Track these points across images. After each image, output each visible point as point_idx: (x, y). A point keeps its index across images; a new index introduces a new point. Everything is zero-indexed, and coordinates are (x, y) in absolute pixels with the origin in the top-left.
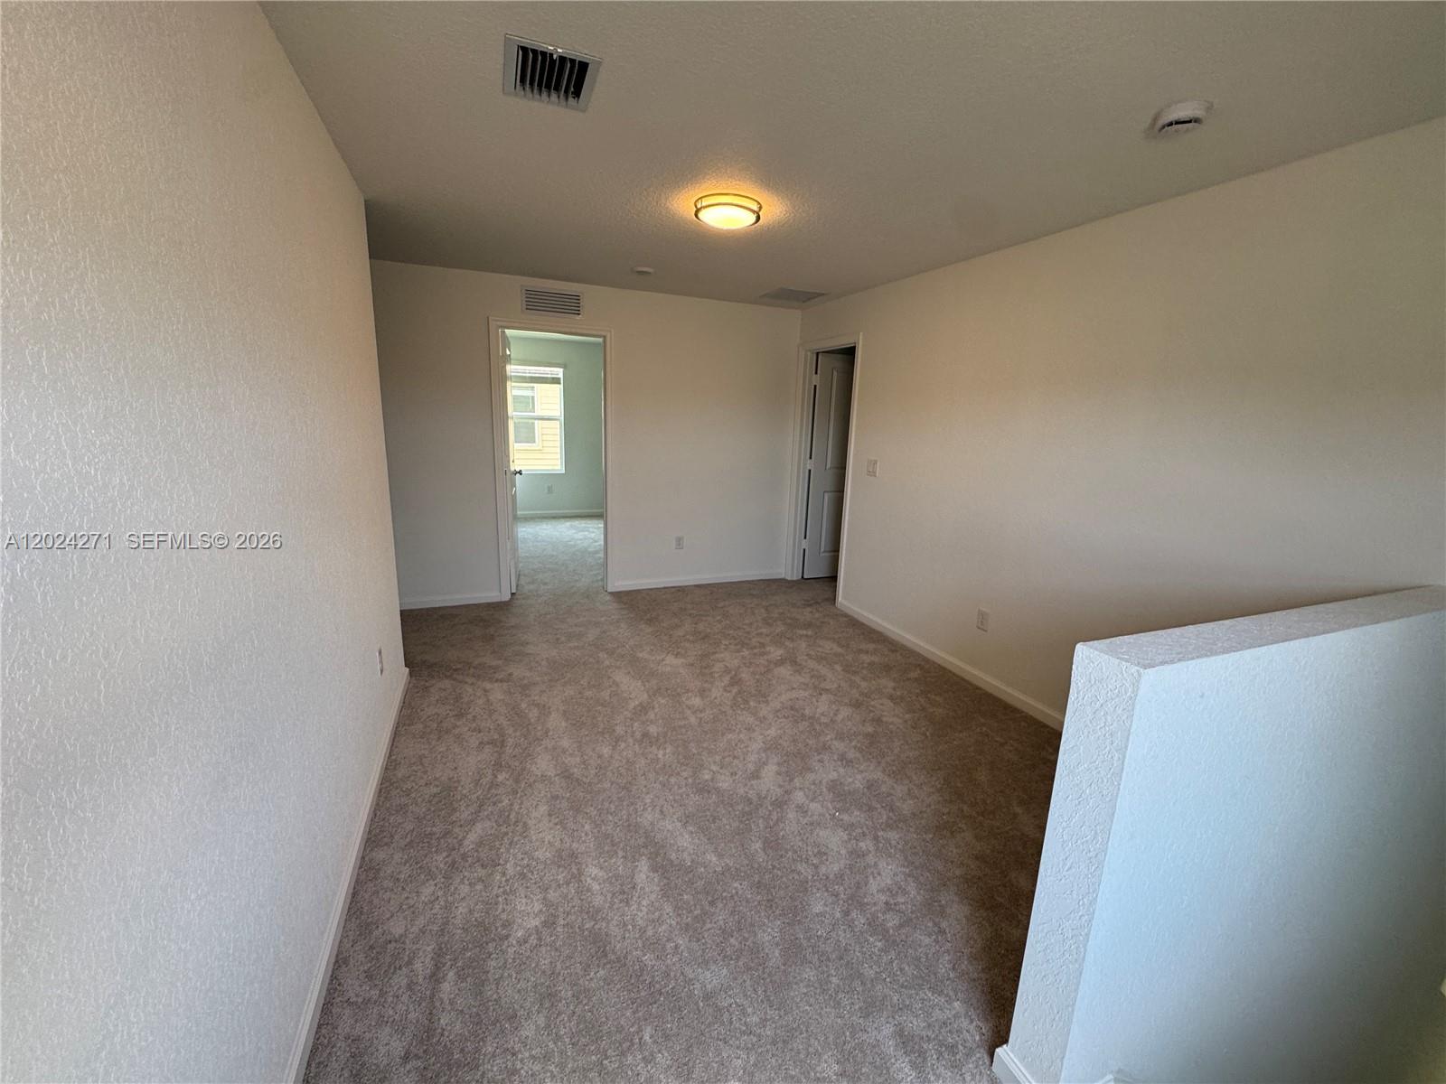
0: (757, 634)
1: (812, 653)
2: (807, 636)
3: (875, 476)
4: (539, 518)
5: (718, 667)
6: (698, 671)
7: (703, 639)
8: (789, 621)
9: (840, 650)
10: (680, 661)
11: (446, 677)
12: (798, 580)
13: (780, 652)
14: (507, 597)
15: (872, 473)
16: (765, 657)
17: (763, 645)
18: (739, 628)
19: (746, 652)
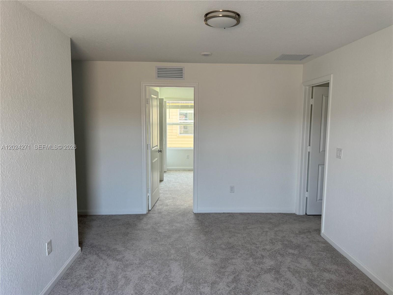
0: (263, 249)
1: (292, 267)
2: (293, 254)
3: (341, 159)
4: (182, 170)
5: (230, 269)
6: (217, 269)
7: (230, 248)
8: (286, 243)
9: (311, 267)
10: (210, 261)
11: (96, 254)
12: (304, 215)
13: (272, 263)
14: (145, 212)
15: (339, 157)
16: (261, 266)
17: (263, 257)
18: (254, 243)
19: (251, 261)
